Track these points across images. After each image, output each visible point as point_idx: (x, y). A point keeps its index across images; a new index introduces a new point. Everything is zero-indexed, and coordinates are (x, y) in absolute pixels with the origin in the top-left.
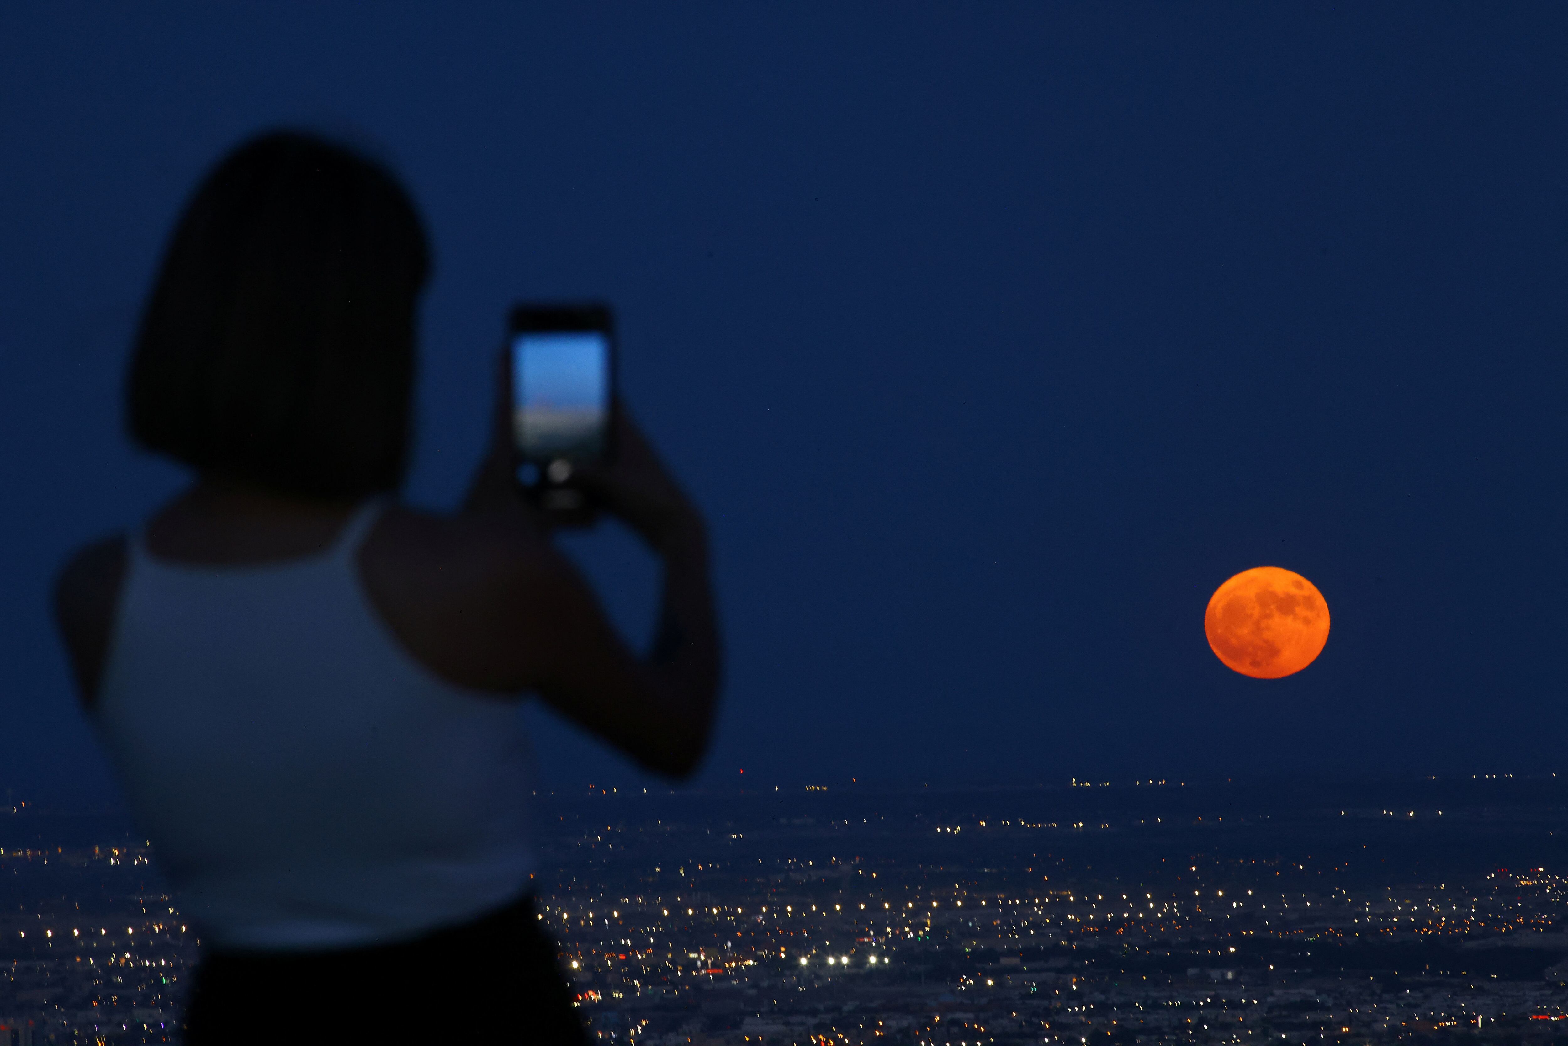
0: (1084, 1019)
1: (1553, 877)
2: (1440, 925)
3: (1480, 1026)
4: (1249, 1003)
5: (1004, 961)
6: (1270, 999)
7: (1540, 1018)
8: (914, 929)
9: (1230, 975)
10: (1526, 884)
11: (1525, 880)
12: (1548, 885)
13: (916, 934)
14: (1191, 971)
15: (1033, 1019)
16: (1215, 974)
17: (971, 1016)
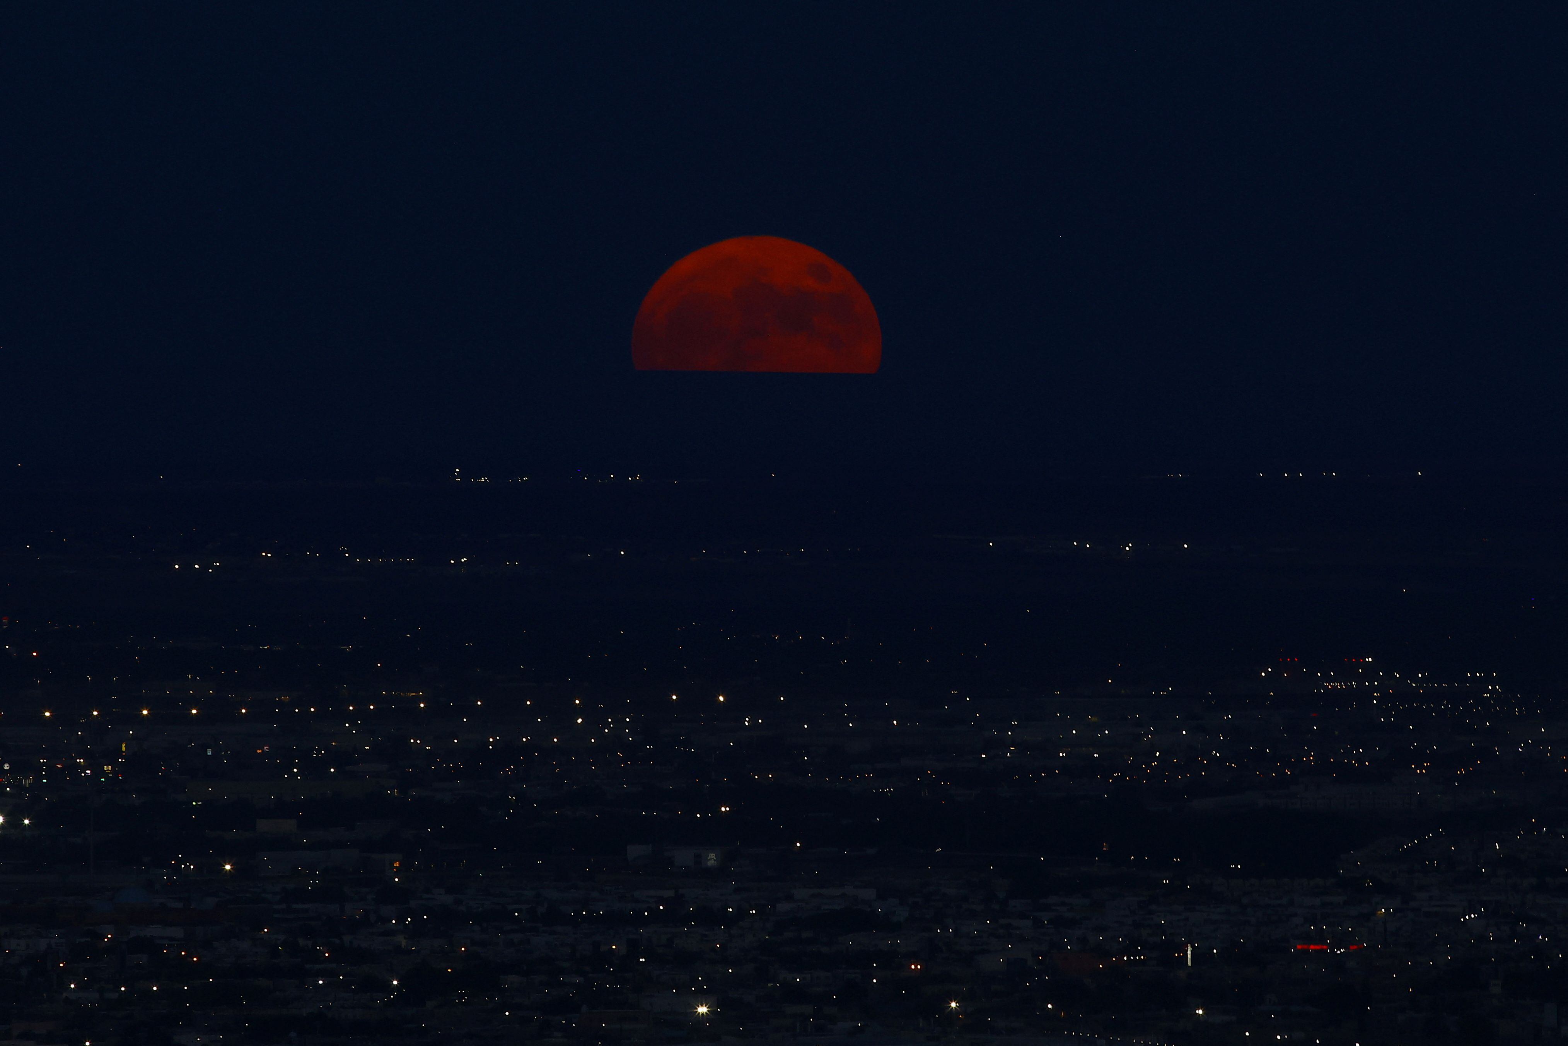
0: (404, 943)
1: (1389, 674)
2: (1149, 766)
3: (1189, 964)
4: (741, 913)
5: (264, 826)
6: (783, 907)
7: (1312, 948)
8: (95, 764)
9: (712, 859)
10: (1334, 687)
11: (1330, 680)
12: (1376, 689)
13: (98, 772)
14: (634, 851)
15: (301, 942)
16: (683, 857)
17: (178, 932)
